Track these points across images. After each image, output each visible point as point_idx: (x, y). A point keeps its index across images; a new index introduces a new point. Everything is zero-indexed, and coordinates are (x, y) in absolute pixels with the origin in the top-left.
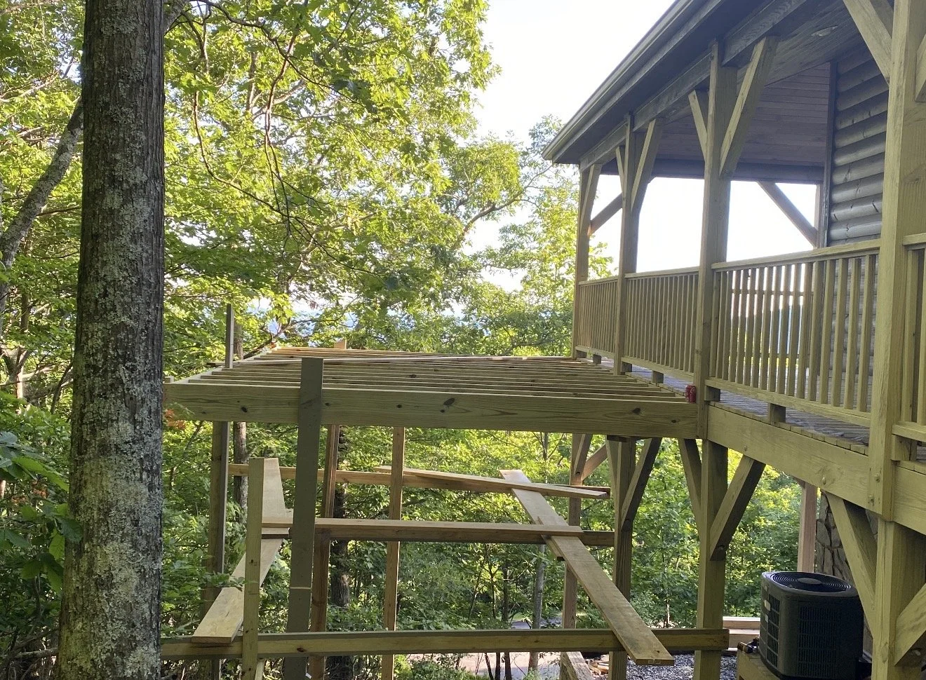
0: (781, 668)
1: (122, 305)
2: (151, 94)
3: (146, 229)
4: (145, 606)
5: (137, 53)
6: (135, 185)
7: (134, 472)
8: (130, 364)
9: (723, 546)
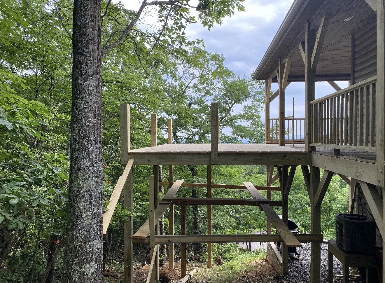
0: (344, 249)
1: (85, 118)
2: (95, 44)
3: (93, 91)
4: (95, 226)
5: (89, 30)
6: (89, 75)
7: (90, 177)
8: (88, 138)
9: (319, 204)
